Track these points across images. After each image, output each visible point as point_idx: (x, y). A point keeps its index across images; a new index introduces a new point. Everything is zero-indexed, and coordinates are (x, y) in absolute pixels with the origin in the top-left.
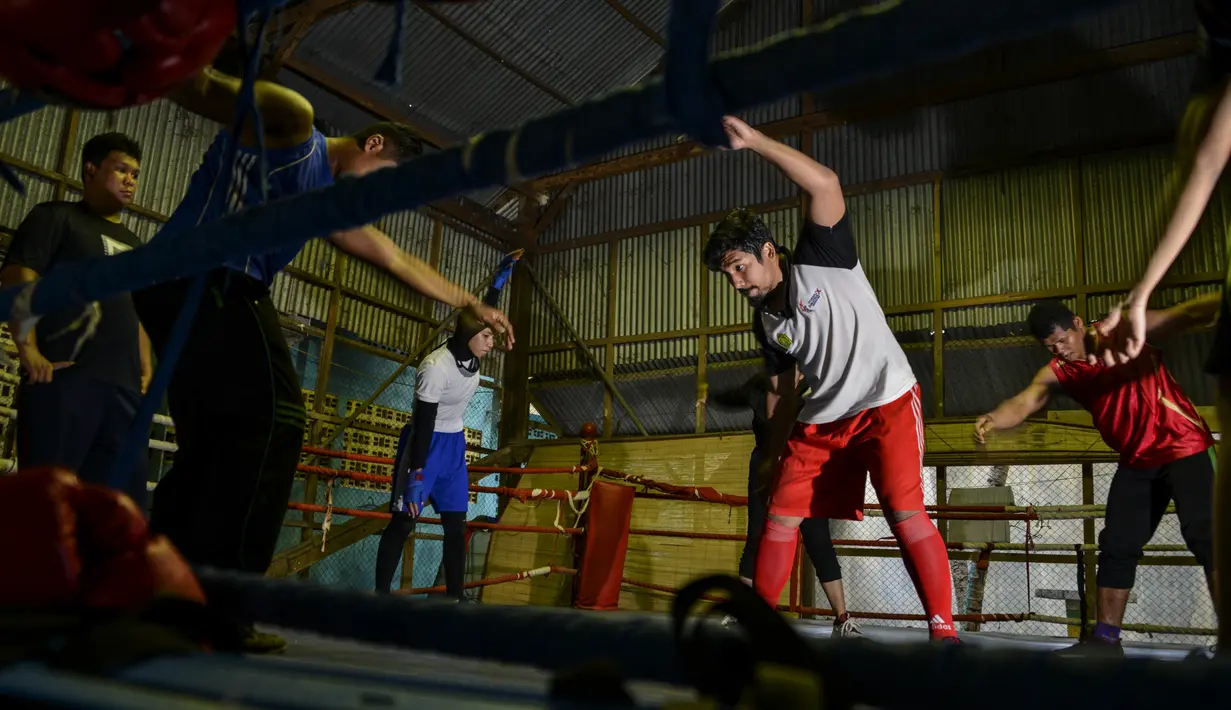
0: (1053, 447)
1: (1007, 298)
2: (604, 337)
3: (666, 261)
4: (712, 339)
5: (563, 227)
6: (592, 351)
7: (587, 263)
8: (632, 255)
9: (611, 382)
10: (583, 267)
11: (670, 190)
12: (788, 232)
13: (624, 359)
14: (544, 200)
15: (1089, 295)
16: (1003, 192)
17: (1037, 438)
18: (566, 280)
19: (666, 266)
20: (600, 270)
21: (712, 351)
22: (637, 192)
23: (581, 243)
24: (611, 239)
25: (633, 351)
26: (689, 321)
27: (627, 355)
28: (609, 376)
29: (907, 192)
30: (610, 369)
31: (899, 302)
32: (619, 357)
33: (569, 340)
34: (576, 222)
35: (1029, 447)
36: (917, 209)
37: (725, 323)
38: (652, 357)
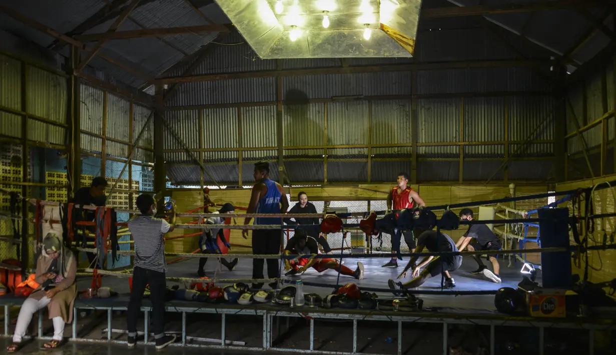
0: (360, 196)
1: (348, 146)
2: (198, 148)
3: (223, 120)
4: (243, 152)
5: (176, 100)
6: (193, 153)
7: (188, 117)
8: (209, 115)
9: (202, 165)
10: (187, 119)
11: (224, 91)
12: (272, 114)
13: (207, 157)
14: (166, 87)
15: (372, 147)
16: (347, 110)
17: (355, 193)
18: (179, 123)
19: (223, 122)
20: (195, 121)
21: (244, 157)
22: (209, 90)
23: (185, 108)
24: (200, 108)
25: (211, 154)
26: (234, 144)
27: (209, 156)
28: (202, 163)
29: (315, 105)
30: (202, 161)
31: (312, 144)
32: (205, 156)
33: (182, 148)
34: (182, 99)
35: (354, 196)
36: (319, 112)
37: (249, 147)
38: (219, 157)
